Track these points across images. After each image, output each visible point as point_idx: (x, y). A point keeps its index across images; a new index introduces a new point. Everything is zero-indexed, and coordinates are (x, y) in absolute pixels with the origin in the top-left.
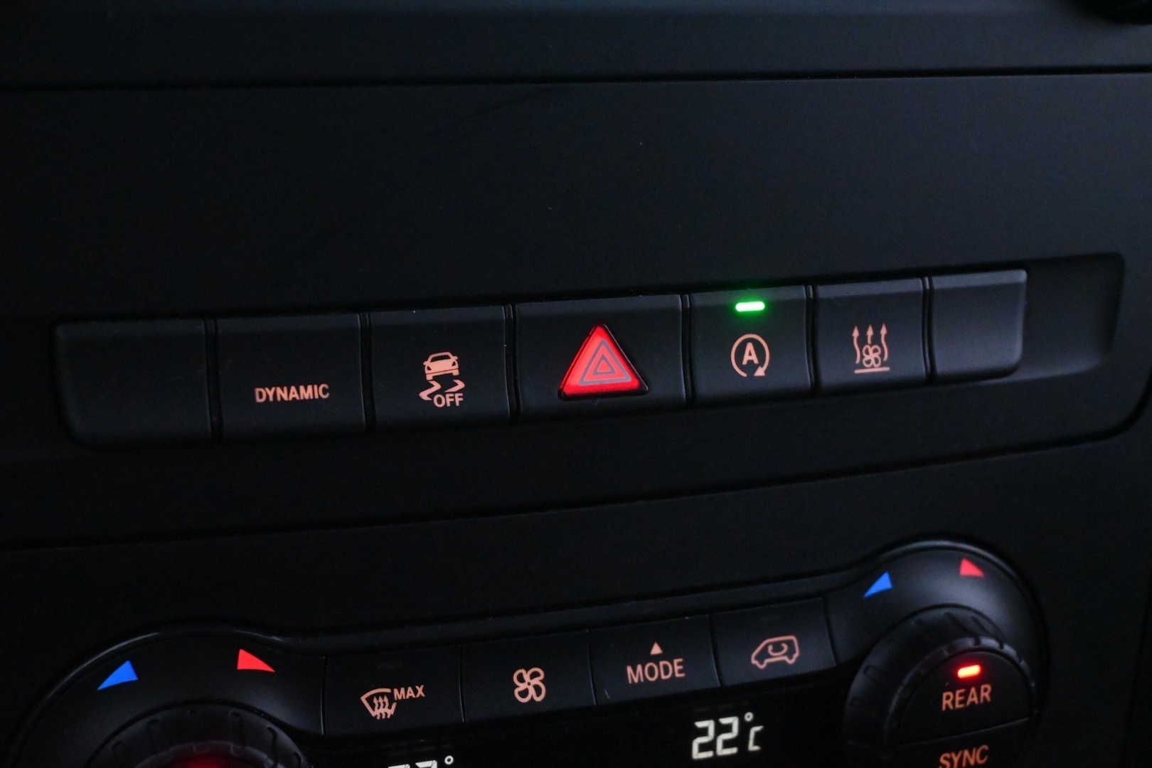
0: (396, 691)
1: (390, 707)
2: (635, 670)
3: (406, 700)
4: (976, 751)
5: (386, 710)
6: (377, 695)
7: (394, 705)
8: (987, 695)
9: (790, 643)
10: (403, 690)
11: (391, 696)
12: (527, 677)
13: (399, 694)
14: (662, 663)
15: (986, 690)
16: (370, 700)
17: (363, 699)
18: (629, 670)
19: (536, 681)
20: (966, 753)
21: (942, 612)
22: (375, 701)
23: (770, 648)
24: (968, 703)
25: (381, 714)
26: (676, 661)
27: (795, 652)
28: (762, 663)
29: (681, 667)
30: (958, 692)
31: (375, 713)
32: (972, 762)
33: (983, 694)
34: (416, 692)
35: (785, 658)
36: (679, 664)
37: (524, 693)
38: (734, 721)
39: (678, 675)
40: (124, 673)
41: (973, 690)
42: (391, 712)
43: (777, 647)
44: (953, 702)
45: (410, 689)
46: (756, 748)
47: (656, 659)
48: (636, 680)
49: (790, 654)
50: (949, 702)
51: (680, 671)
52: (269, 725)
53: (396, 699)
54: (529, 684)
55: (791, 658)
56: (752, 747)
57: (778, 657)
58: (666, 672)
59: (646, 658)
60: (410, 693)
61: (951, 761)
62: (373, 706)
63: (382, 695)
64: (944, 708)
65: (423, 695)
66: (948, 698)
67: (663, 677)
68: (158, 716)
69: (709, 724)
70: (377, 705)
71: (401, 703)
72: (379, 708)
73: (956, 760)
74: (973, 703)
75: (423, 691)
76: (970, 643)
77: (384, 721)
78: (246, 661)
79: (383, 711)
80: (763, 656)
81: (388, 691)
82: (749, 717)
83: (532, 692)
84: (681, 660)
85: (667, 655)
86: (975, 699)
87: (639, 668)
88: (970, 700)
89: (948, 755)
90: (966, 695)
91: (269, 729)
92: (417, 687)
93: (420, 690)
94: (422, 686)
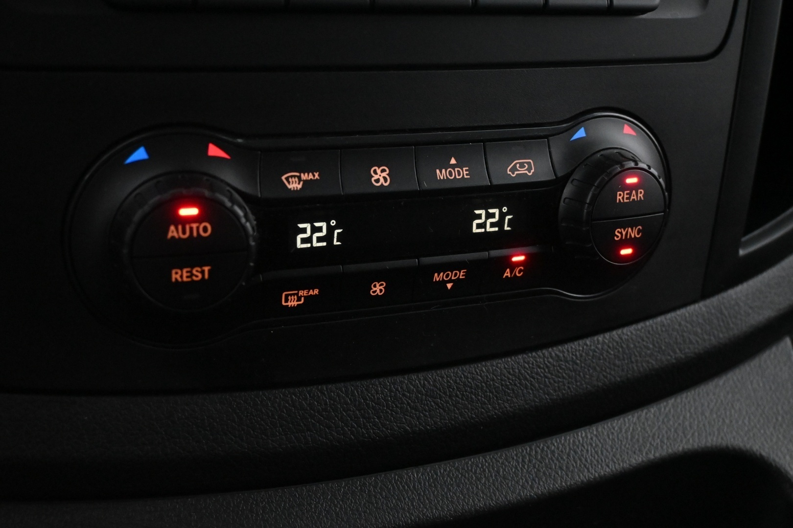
0: (302, 175)
1: (299, 184)
2: (441, 172)
3: (308, 180)
4: (635, 229)
5: (297, 185)
6: (292, 176)
7: (301, 183)
8: (641, 195)
9: (529, 163)
10: (306, 174)
11: (299, 178)
12: (379, 171)
13: (304, 177)
14: (456, 169)
15: (641, 193)
16: (287, 179)
17: (283, 178)
18: (438, 171)
19: (384, 174)
20: (630, 230)
21: (615, 151)
22: (290, 180)
23: (518, 165)
24: (631, 200)
25: (294, 188)
26: (464, 169)
27: (532, 169)
28: (513, 174)
29: (468, 172)
30: (626, 192)
31: (290, 186)
32: (633, 236)
33: (639, 195)
34: (314, 176)
35: (527, 172)
36: (466, 170)
37: (377, 181)
38: (496, 211)
39: (465, 177)
40: (140, 154)
41: (634, 192)
42: (300, 186)
43: (522, 165)
44: (623, 198)
45: (311, 174)
46: (509, 229)
47: (453, 166)
48: (442, 178)
49: (529, 170)
50: (621, 198)
51: (467, 175)
52: (228, 188)
53: (302, 179)
54: (380, 176)
55: (530, 172)
56: (506, 228)
57: (522, 171)
58: (459, 175)
59: (447, 165)
60: (311, 177)
61: (621, 233)
62: (289, 182)
63: (295, 176)
64: (618, 202)
65: (318, 178)
66: (620, 195)
67: (457, 177)
68: (161, 179)
69: (482, 212)
70: (291, 183)
71: (305, 182)
72: (292, 184)
73: (624, 233)
74: (634, 199)
75: (319, 175)
76: (632, 164)
77: (296, 191)
78: (214, 151)
79: (294, 185)
80: (514, 169)
81: (297, 174)
82: (505, 209)
83: (382, 180)
84: (467, 168)
85: (459, 165)
86: (635, 197)
87: (443, 171)
88: (632, 198)
89: (619, 230)
90: (630, 194)
91: (228, 191)
92: (315, 173)
93: (317, 175)
94: (318, 173)
